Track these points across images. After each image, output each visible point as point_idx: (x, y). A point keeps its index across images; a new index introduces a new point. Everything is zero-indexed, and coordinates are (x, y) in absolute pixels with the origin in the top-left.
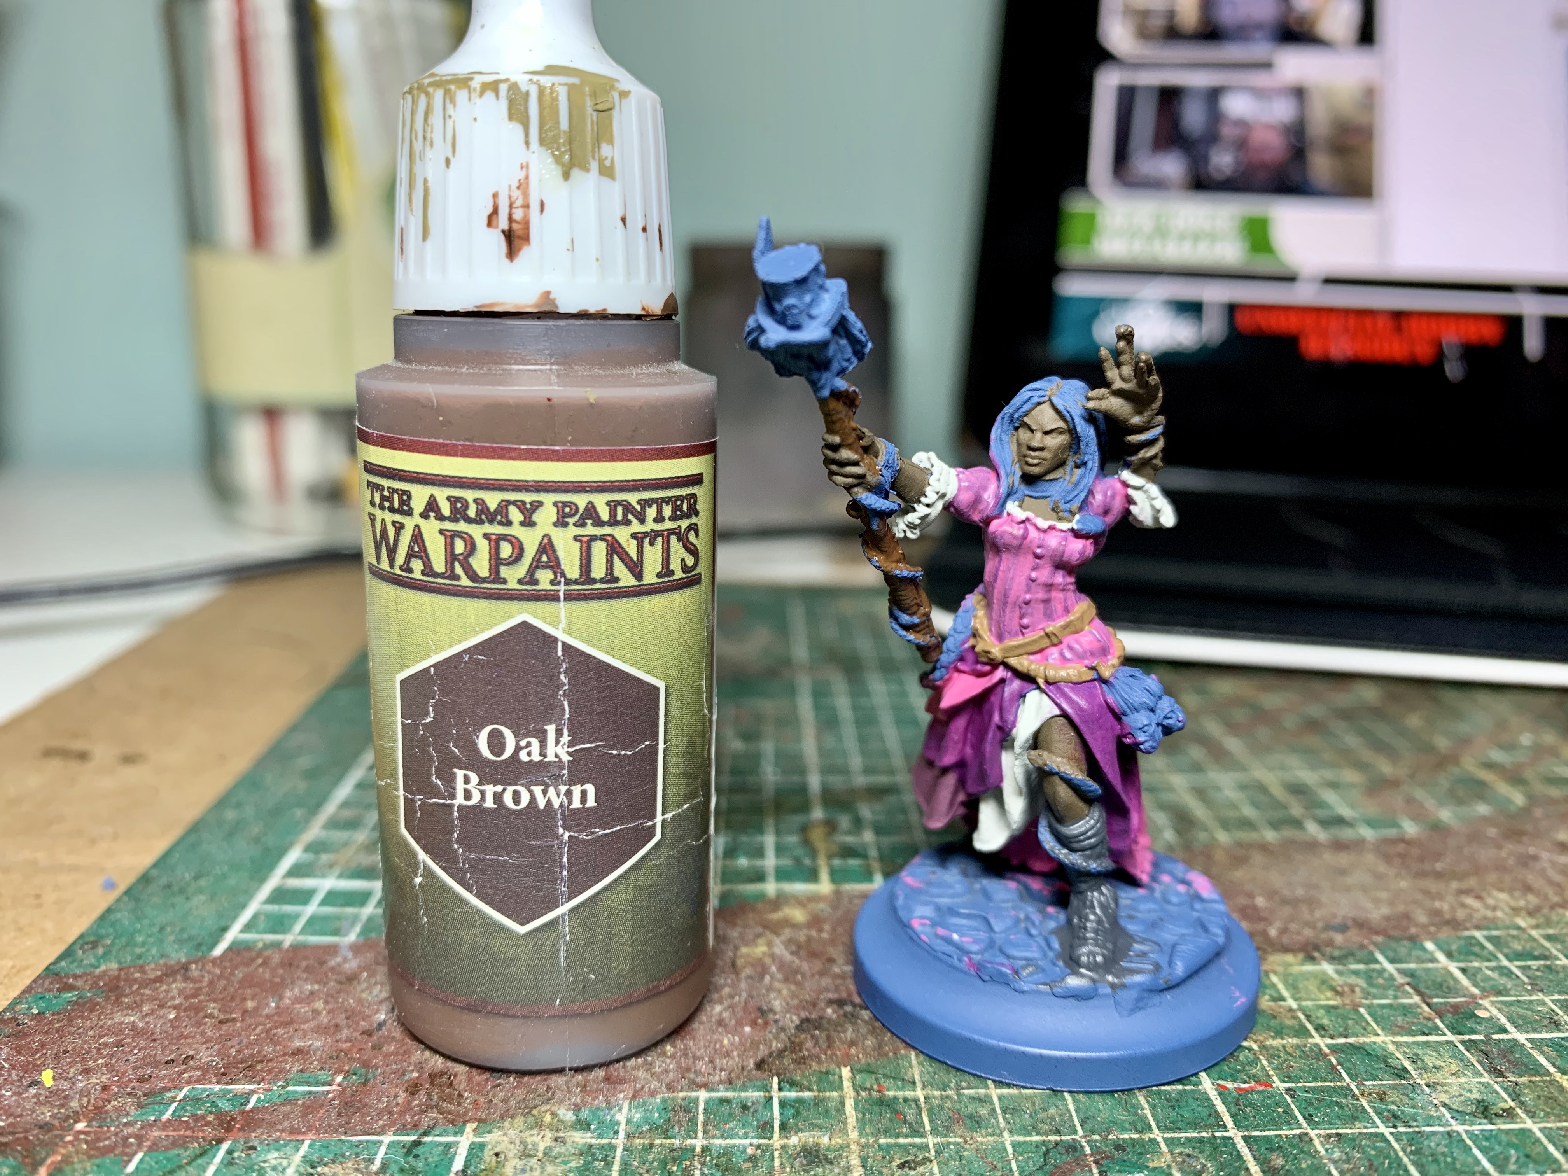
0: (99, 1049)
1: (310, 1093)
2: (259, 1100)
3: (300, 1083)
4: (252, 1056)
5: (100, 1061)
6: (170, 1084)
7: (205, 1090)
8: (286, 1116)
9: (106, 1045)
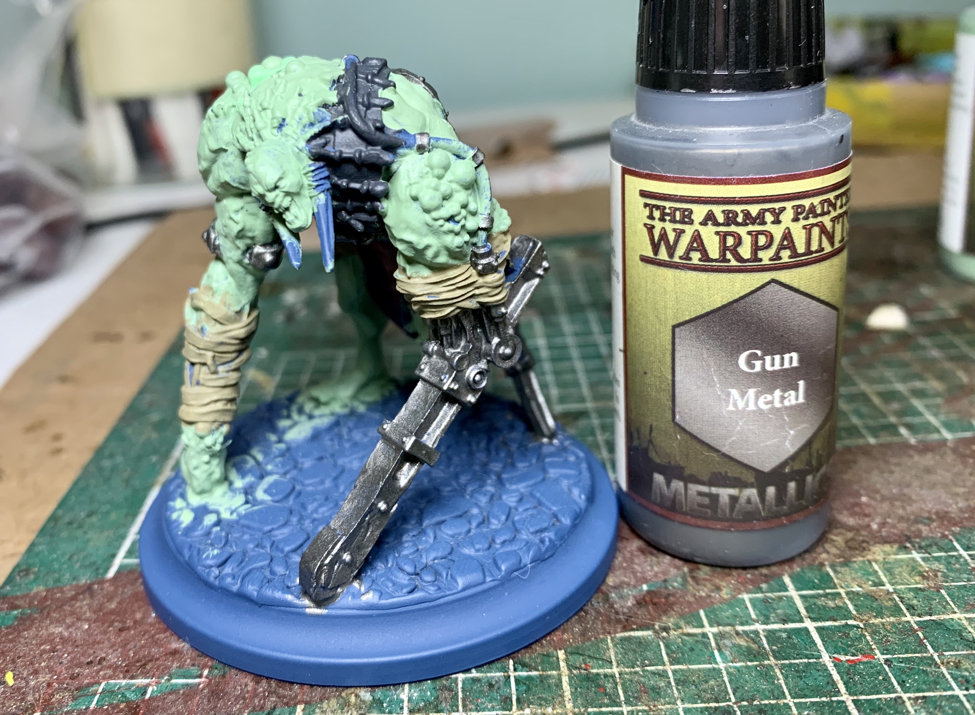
0: (41, 655)
1: (187, 685)
2: (153, 691)
3: (179, 677)
4: (144, 657)
5: (43, 664)
6: (92, 681)
7: (116, 684)
8: (173, 702)
9: (44, 651)
